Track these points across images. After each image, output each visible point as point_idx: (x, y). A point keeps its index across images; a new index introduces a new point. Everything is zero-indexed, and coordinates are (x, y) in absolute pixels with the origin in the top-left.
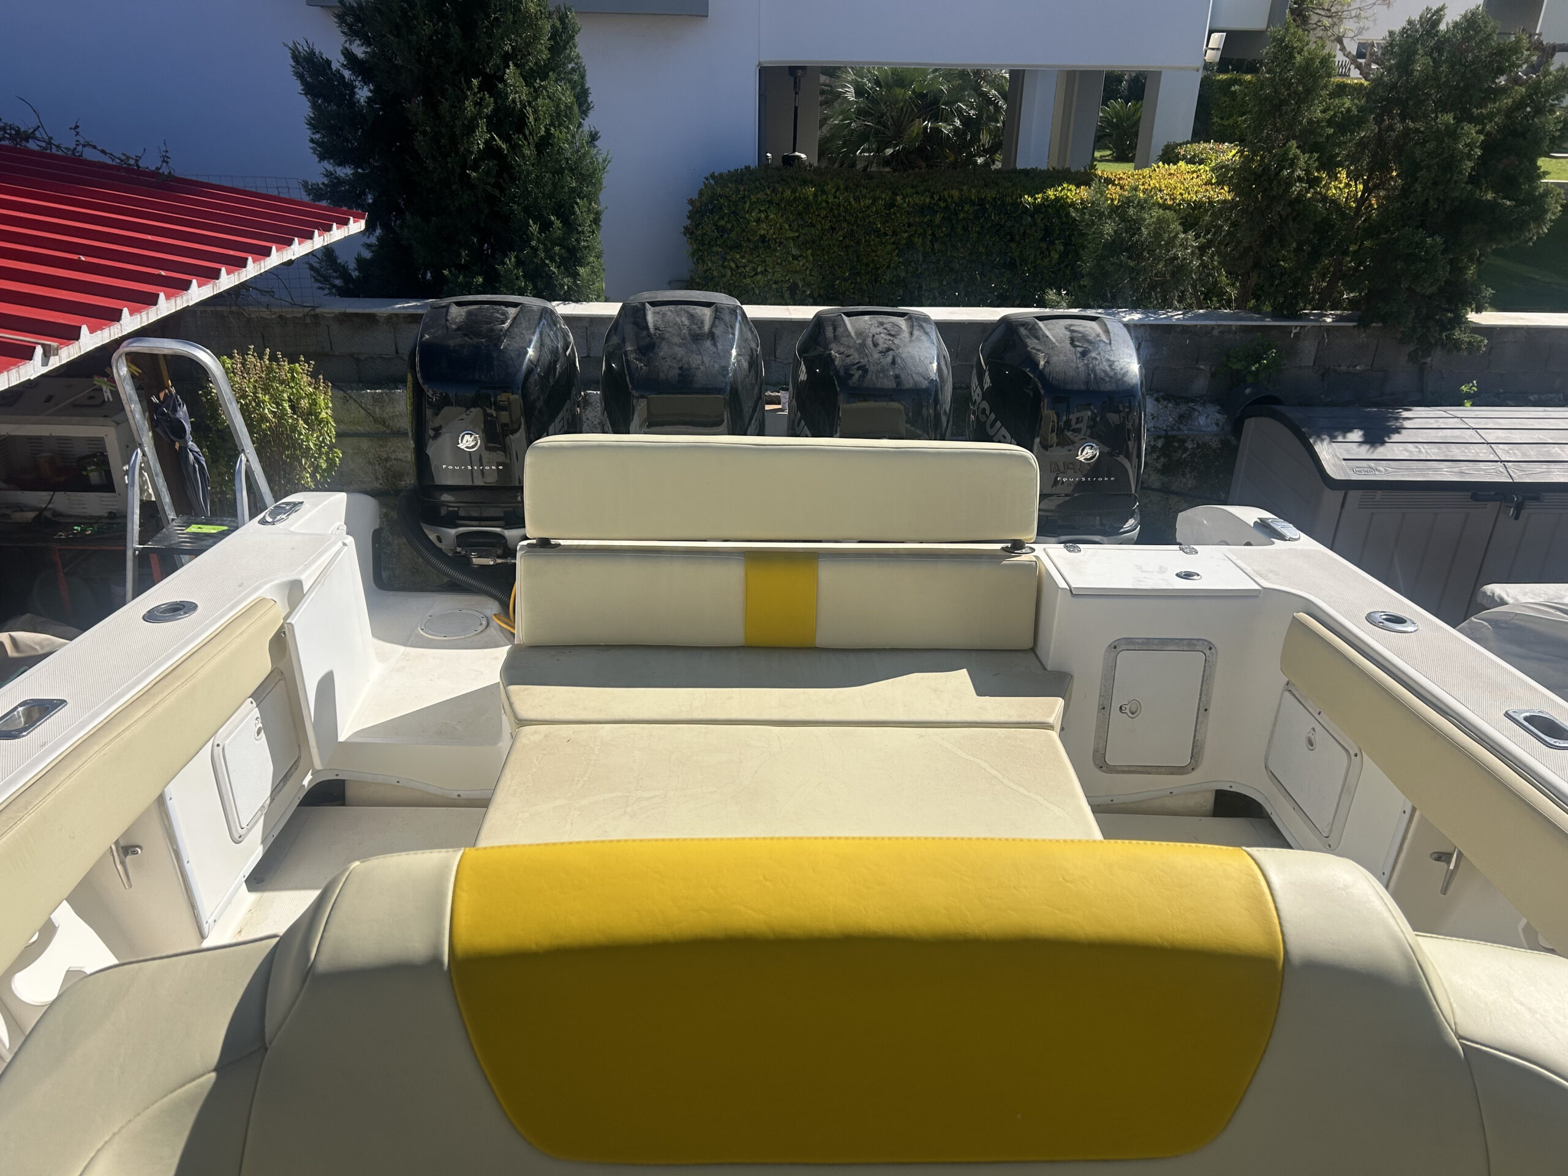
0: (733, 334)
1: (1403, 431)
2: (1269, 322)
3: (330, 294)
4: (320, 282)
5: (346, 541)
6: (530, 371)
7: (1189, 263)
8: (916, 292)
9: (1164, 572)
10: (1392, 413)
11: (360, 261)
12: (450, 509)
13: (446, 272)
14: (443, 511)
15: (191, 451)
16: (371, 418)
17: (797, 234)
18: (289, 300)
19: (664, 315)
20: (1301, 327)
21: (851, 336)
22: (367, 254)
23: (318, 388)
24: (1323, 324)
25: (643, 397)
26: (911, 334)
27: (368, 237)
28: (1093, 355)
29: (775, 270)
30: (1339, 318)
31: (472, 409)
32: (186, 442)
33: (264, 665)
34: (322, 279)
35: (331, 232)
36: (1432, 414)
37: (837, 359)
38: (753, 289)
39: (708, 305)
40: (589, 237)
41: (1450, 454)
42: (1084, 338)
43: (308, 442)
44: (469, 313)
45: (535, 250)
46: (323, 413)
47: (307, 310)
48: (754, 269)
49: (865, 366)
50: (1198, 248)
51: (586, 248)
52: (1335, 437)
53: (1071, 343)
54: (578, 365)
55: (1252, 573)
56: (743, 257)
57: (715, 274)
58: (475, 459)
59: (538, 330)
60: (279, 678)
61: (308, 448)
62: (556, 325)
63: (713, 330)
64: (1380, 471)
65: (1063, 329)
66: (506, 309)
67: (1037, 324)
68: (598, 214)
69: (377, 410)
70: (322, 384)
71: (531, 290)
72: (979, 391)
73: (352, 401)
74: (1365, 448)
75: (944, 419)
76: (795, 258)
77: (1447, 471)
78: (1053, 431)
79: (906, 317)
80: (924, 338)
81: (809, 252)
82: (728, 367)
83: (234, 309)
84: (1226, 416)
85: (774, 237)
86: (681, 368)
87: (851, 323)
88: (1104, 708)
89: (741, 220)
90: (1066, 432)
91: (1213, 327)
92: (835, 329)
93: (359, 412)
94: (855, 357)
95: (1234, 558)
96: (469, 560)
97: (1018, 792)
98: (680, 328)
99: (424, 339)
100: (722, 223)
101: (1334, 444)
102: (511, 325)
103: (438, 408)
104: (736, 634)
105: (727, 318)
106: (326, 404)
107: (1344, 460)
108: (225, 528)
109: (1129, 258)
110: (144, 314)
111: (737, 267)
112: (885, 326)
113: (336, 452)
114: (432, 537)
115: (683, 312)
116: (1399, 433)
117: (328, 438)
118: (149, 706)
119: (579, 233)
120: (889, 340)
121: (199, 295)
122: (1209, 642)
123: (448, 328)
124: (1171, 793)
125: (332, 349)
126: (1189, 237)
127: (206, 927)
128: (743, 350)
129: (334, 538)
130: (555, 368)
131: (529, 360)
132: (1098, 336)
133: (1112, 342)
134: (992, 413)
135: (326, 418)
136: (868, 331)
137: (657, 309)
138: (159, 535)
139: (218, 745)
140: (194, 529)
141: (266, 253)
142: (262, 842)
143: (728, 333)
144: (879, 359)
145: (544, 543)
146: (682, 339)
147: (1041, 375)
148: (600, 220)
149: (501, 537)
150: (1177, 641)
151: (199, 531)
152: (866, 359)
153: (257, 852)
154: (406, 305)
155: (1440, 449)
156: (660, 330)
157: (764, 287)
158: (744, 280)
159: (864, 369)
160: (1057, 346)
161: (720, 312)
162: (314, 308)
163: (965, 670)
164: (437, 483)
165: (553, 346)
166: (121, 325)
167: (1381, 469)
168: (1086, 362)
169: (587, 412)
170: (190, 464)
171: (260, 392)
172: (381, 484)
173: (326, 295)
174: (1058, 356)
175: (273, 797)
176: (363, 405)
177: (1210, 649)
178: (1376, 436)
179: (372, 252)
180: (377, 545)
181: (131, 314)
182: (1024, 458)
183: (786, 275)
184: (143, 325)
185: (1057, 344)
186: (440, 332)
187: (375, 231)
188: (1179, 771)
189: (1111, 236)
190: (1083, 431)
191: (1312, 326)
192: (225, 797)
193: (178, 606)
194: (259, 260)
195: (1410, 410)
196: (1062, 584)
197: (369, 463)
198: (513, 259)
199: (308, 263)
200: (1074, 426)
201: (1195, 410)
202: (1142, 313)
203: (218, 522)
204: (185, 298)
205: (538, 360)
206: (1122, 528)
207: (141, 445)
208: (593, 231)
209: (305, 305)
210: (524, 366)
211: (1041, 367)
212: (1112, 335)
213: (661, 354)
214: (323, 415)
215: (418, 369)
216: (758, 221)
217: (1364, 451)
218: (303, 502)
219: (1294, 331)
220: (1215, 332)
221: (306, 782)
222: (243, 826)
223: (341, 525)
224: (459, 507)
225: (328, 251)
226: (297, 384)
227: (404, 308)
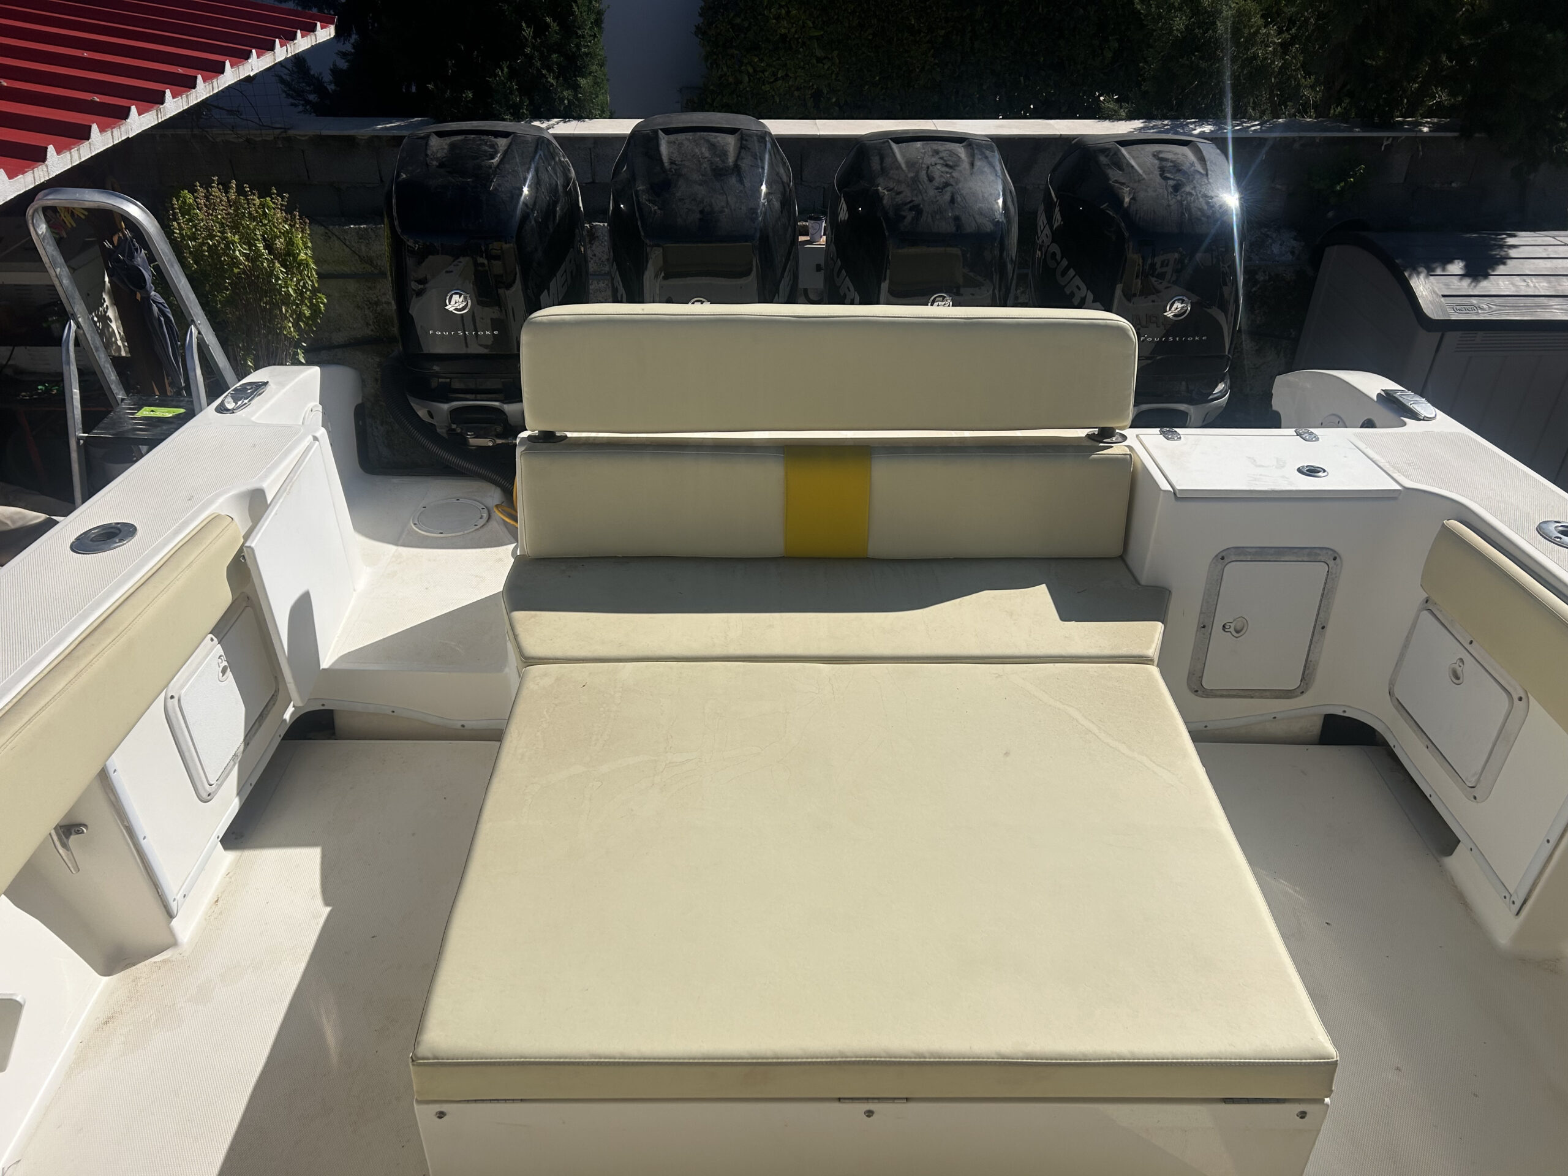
0: (763, 168)
1: (1509, 261)
2: (1358, 133)
3: (305, 111)
4: (293, 97)
5: (318, 435)
6: (525, 217)
7: (1271, 63)
8: (953, 98)
9: (1283, 467)
10: (1495, 239)
11: (335, 71)
12: (441, 380)
13: (430, 86)
14: (434, 383)
15: (155, 302)
16: (357, 257)
17: (822, 33)
18: (257, 120)
19: (681, 145)
20: (1394, 138)
21: (901, 168)
22: (343, 64)
23: (294, 226)
24: (1419, 134)
25: (658, 246)
26: (972, 164)
27: (344, 44)
28: (1188, 189)
29: (798, 74)
30: (1435, 128)
31: (461, 259)
32: (148, 293)
33: (223, 596)
34: (294, 94)
35: (295, 41)
36: (1539, 241)
37: (886, 197)
38: (773, 96)
39: (732, 131)
40: (590, 42)
41: (1560, 288)
42: (1177, 168)
43: (287, 287)
44: (453, 146)
45: (530, 58)
46: (302, 255)
47: (278, 132)
48: (774, 74)
49: (918, 205)
50: (1281, 44)
51: (587, 54)
52: (1433, 270)
53: (1161, 175)
54: (581, 205)
55: (1387, 467)
56: (761, 60)
57: (731, 80)
58: (468, 322)
59: (533, 166)
60: (244, 604)
61: (288, 294)
62: (554, 159)
63: (739, 163)
64: (1483, 309)
65: (1151, 157)
66: (495, 140)
67: (1119, 150)
68: (600, 13)
69: (363, 248)
70: (298, 221)
71: (527, 106)
72: (1047, 231)
73: (335, 238)
74: (1466, 282)
75: (1010, 267)
76: (819, 60)
77: (1557, 309)
78: (1137, 277)
79: (964, 144)
80: (987, 169)
81: (836, 53)
82: (757, 209)
83: (196, 131)
84: (1303, 244)
85: (796, 36)
86: (701, 212)
87: (901, 151)
88: (1204, 627)
89: (759, 17)
90: (1150, 277)
91: (1294, 139)
92: (882, 159)
93: (343, 250)
94: (907, 194)
95: (1362, 446)
96: (466, 440)
97: (1119, 751)
98: (699, 161)
99: (400, 179)
100: (738, 21)
101: (1432, 278)
102: (502, 160)
103: (421, 256)
104: (774, 543)
105: (756, 146)
106: (305, 243)
107: (1444, 296)
108: (182, 411)
109: (1201, 58)
110: (74, 151)
111: (755, 71)
112: (941, 155)
113: (320, 298)
114: (422, 413)
115: (702, 141)
116: (1504, 264)
117: (310, 283)
118: (71, 675)
119: (578, 37)
120: (947, 173)
121: (141, 125)
122: (1334, 551)
123: (427, 165)
124: (1275, 718)
125: (309, 177)
126: (1272, 32)
127: (174, 906)
128: (774, 187)
129: (302, 431)
130: (555, 211)
131: (524, 203)
132: (1192, 165)
133: (1209, 172)
134: (1064, 259)
135: (306, 260)
136: (921, 161)
137: (672, 137)
138: (106, 420)
139: (172, 697)
140: (146, 412)
141: (218, 69)
142: (239, 794)
143: (757, 167)
144: (936, 197)
145: (547, 438)
146: (703, 175)
147: (1126, 214)
148: (602, 21)
149: (501, 412)
150: (1296, 550)
151: (152, 414)
152: (920, 197)
153: (233, 805)
154: (388, 125)
155: (1549, 282)
156: (676, 164)
157: (785, 95)
158: (763, 87)
159: (917, 209)
160: (1144, 179)
161: (746, 140)
162: (285, 130)
163: (1044, 585)
164: (426, 351)
165: (550, 185)
166: (47, 166)
167: (1485, 306)
168: (1179, 198)
169: (594, 247)
170: (155, 317)
171: (228, 231)
172: (372, 330)
173: (300, 112)
174: (1146, 191)
175: (247, 741)
176: (348, 243)
177: (1335, 559)
178: (1478, 270)
179: (347, 61)
180: (361, 423)
181: (59, 152)
182: (1121, 330)
183: (810, 81)
184: (74, 164)
185: (1144, 176)
186: (418, 171)
187: (350, 37)
188: (1287, 694)
189: (1181, 33)
190: (1168, 277)
191: (1406, 137)
192: (187, 754)
193: (113, 530)
194: (211, 78)
195: (1515, 236)
196: (1165, 486)
197: (358, 307)
198: (506, 70)
199: (277, 76)
200: (1159, 270)
201: (1268, 236)
202: (1214, 125)
203: (174, 403)
204: (123, 128)
205: (535, 203)
206: (1211, 394)
207: (74, 317)
208: (595, 34)
209: (274, 126)
210: (519, 212)
211: (1126, 205)
212: (1208, 163)
213: (679, 194)
214: (302, 256)
215: (395, 214)
216: (778, 18)
217: (1464, 286)
218: (268, 382)
219: (1385, 143)
220: (1297, 146)
221: (287, 716)
222: (212, 783)
223: (316, 406)
224: (450, 378)
225: (298, 60)
226: (269, 221)
227: (387, 129)
